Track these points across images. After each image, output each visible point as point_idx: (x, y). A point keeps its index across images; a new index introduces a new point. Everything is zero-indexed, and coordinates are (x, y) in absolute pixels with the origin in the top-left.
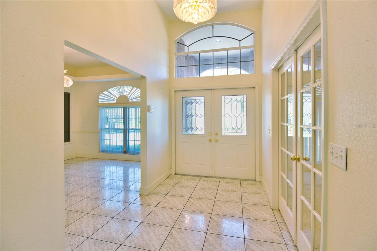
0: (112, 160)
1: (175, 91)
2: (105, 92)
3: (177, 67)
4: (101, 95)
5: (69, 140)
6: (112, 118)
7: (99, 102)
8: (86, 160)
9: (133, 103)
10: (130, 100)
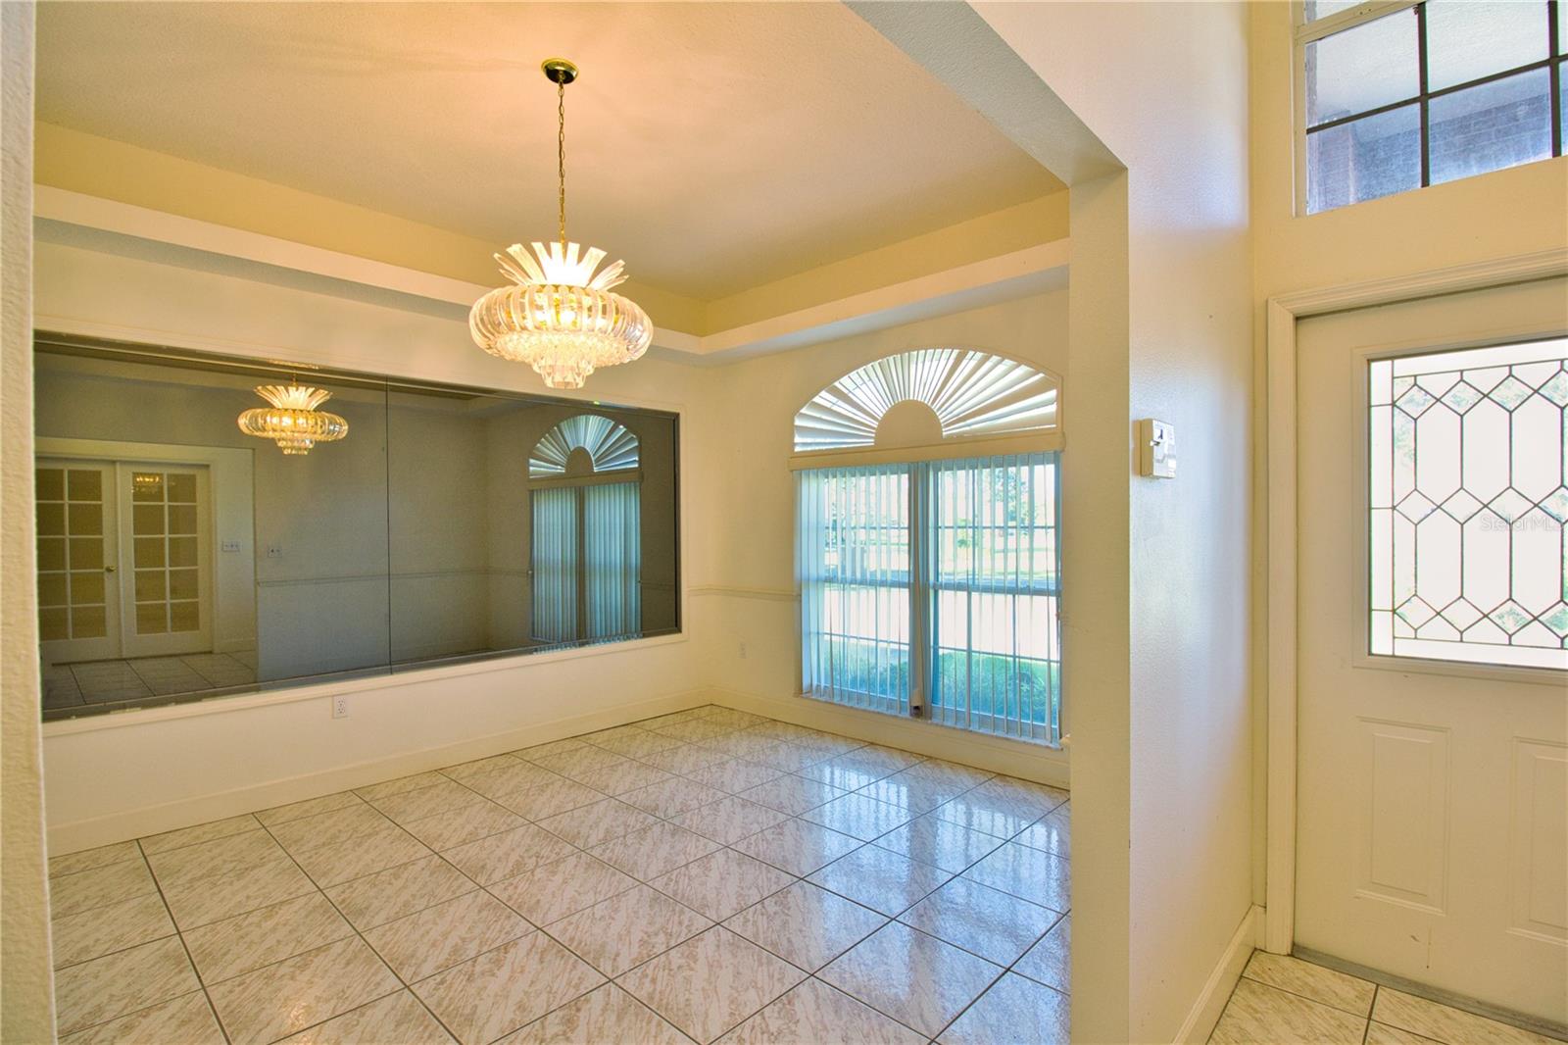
0: (856, 746)
1: (1298, 319)
2: (823, 394)
3: (1310, 131)
4: (803, 411)
5: (676, 625)
6: (855, 528)
7: (797, 449)
8: (743, 725)
9: (960, 440)
10: (947, 426)
